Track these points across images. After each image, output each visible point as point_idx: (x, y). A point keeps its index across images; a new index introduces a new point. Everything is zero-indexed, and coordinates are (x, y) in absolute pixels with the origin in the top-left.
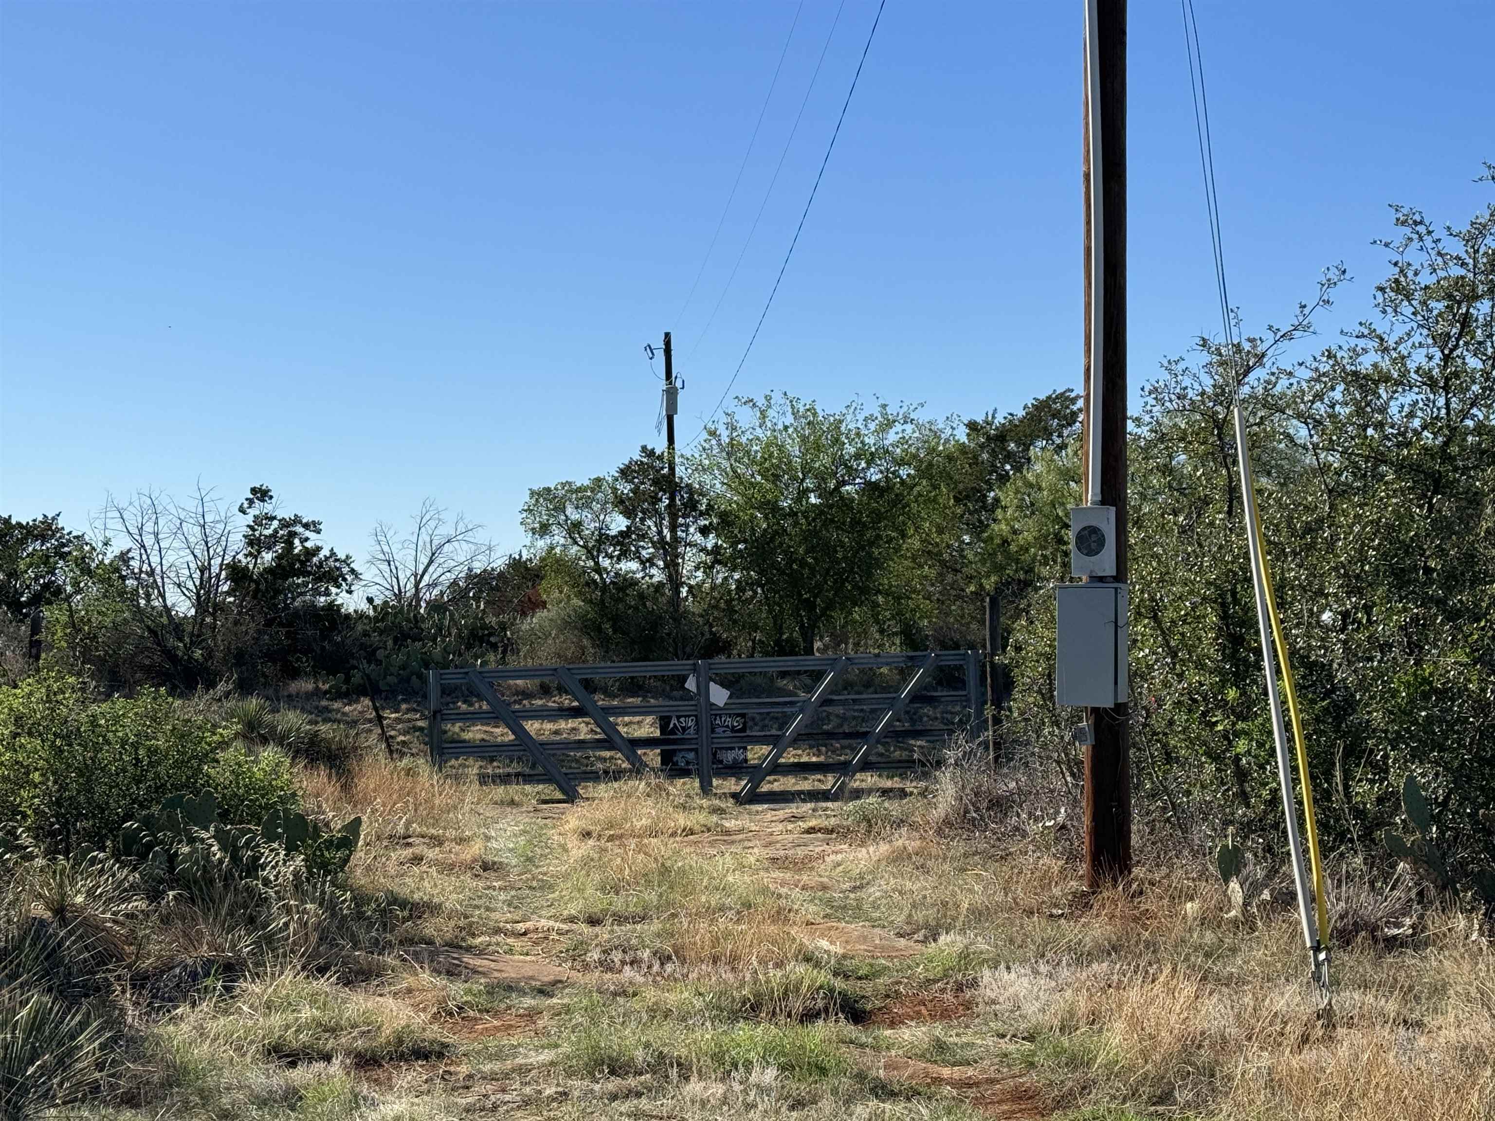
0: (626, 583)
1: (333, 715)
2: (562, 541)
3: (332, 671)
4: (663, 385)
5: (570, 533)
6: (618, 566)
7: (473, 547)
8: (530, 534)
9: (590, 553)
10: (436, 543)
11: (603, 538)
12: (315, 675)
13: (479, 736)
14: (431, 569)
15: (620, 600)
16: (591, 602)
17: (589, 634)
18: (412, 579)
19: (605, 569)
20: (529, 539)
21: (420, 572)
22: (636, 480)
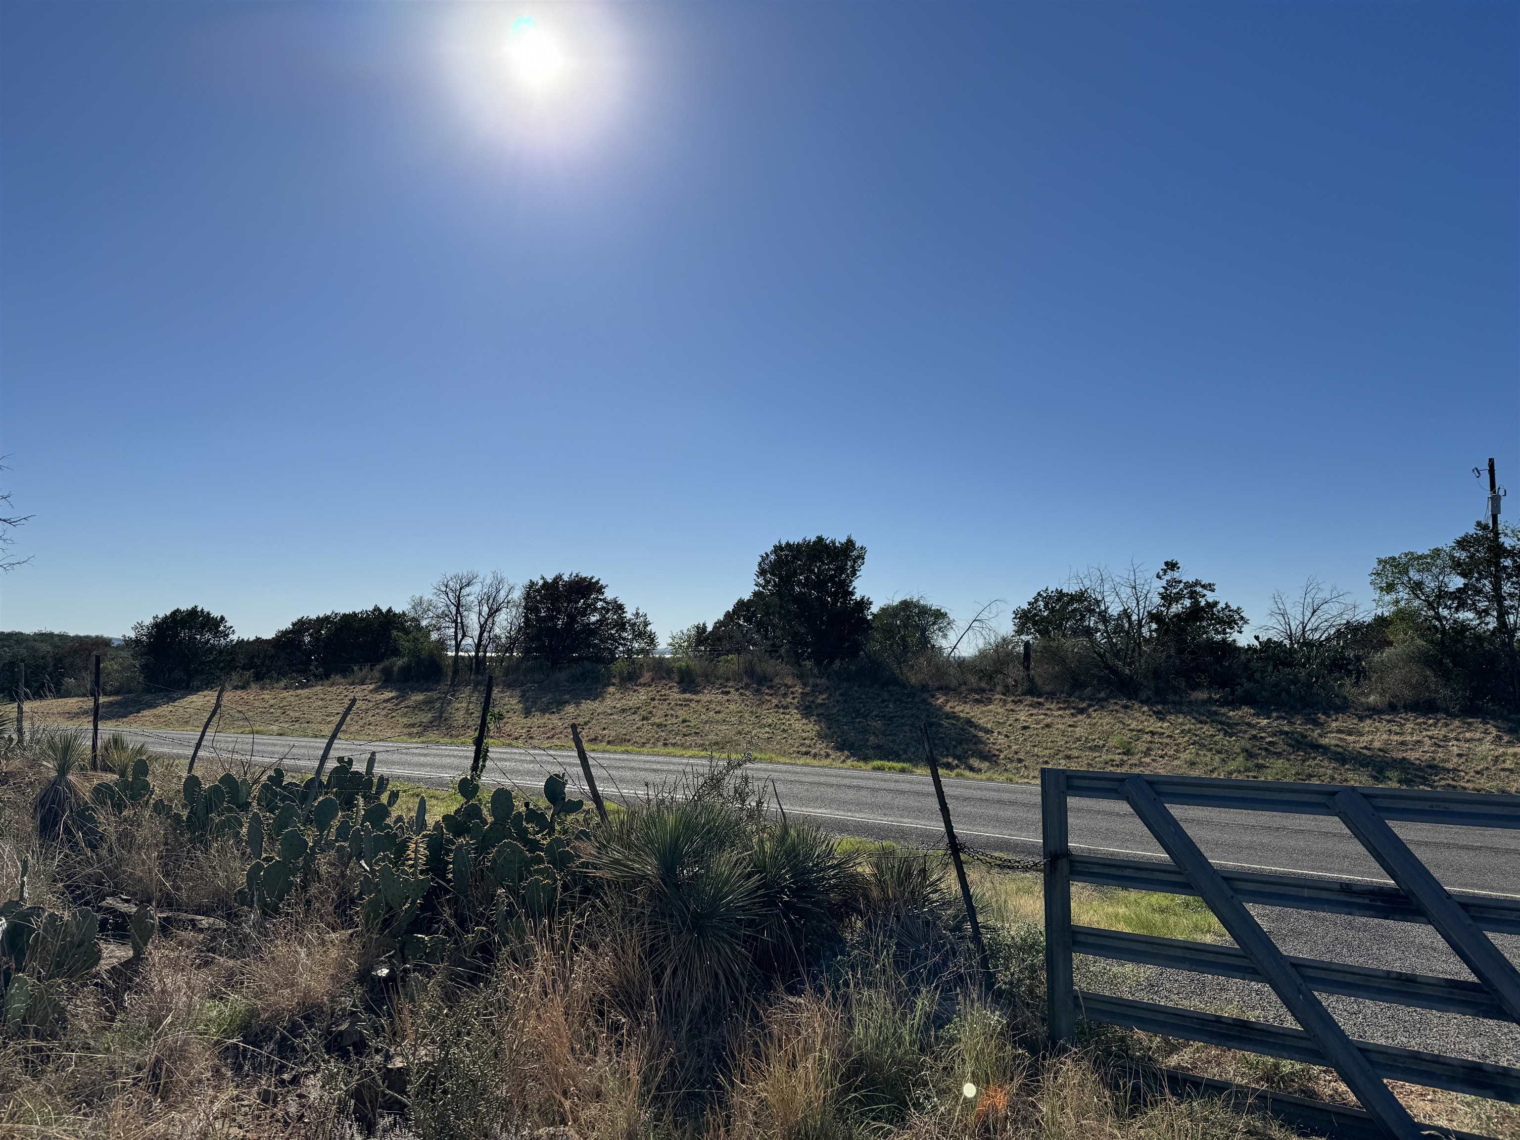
0: (1462, 628)
1: (1219, 718)
2: (1406, 596)
3: (1222, 686)
4: (1489, 494)
5: (1413, 589)
6: (1456, 616)
7: (1343, 606)
8: (1379, 591)
9: (1430, 605)
10: (1316, 603)
11: (1442, 595)
12: (1210, 687)
13: (1333, 742)
14: (1313, 619)
15: (1459, 641)
16: (1432, 642)
17: (1430, 666)
18: (1300, 626)
19: (1445, 617)
20: (1378, 595)
21: (1306, 622)
22: (1472, 549)
